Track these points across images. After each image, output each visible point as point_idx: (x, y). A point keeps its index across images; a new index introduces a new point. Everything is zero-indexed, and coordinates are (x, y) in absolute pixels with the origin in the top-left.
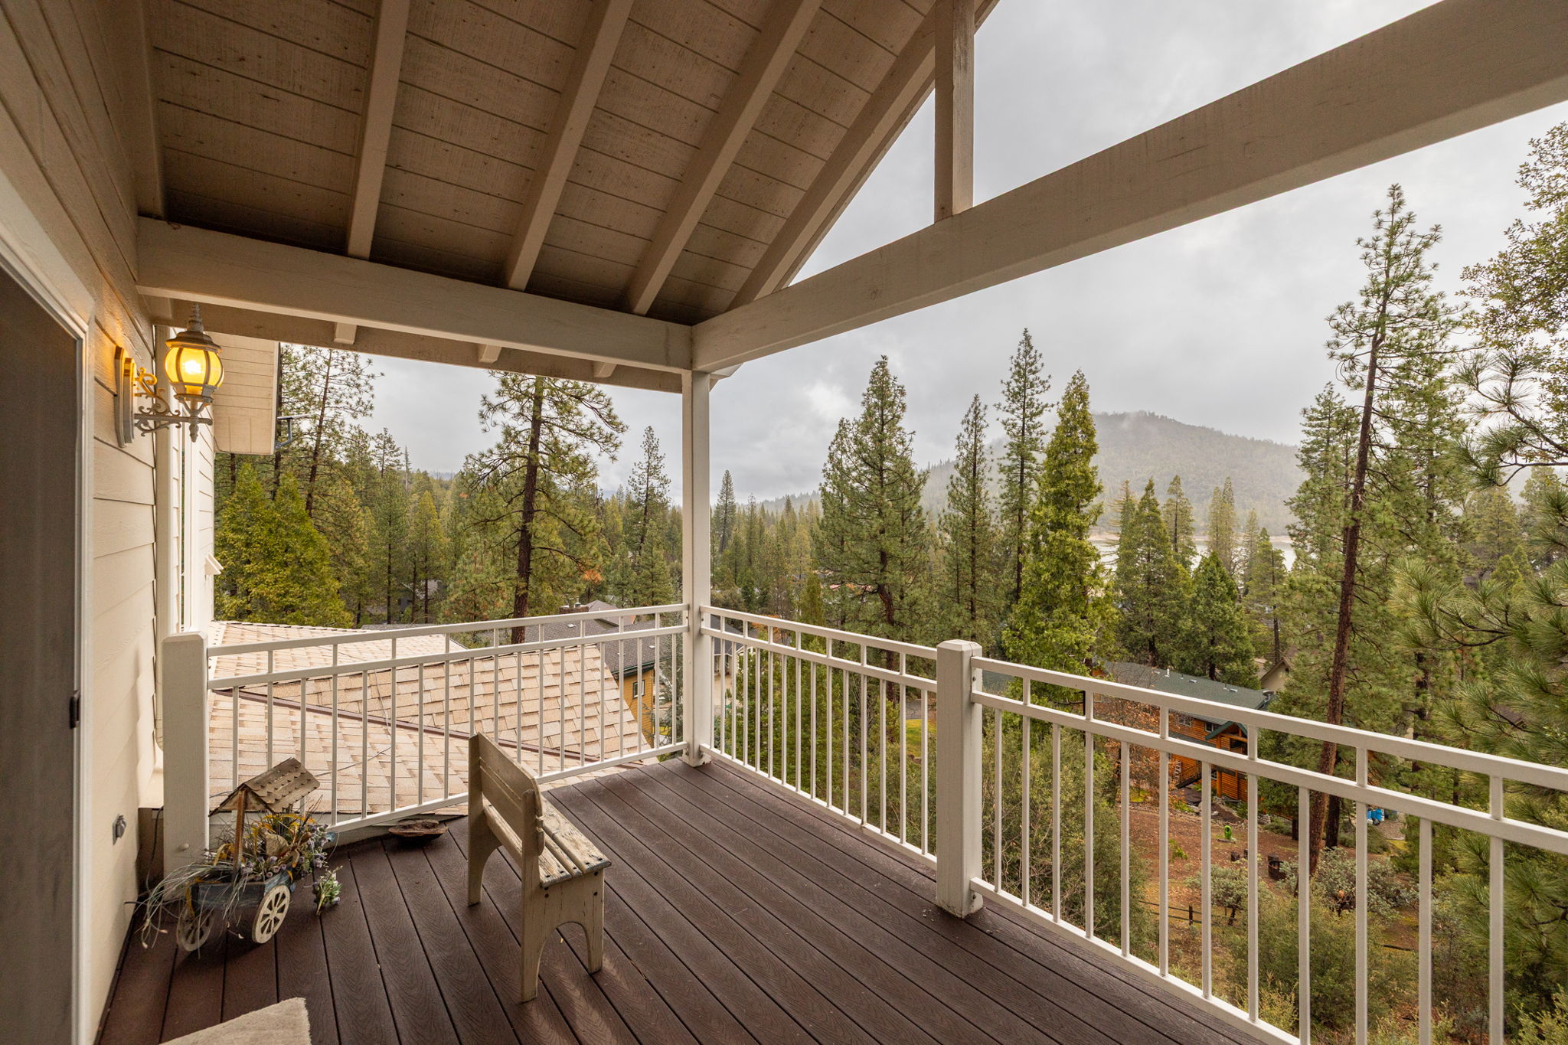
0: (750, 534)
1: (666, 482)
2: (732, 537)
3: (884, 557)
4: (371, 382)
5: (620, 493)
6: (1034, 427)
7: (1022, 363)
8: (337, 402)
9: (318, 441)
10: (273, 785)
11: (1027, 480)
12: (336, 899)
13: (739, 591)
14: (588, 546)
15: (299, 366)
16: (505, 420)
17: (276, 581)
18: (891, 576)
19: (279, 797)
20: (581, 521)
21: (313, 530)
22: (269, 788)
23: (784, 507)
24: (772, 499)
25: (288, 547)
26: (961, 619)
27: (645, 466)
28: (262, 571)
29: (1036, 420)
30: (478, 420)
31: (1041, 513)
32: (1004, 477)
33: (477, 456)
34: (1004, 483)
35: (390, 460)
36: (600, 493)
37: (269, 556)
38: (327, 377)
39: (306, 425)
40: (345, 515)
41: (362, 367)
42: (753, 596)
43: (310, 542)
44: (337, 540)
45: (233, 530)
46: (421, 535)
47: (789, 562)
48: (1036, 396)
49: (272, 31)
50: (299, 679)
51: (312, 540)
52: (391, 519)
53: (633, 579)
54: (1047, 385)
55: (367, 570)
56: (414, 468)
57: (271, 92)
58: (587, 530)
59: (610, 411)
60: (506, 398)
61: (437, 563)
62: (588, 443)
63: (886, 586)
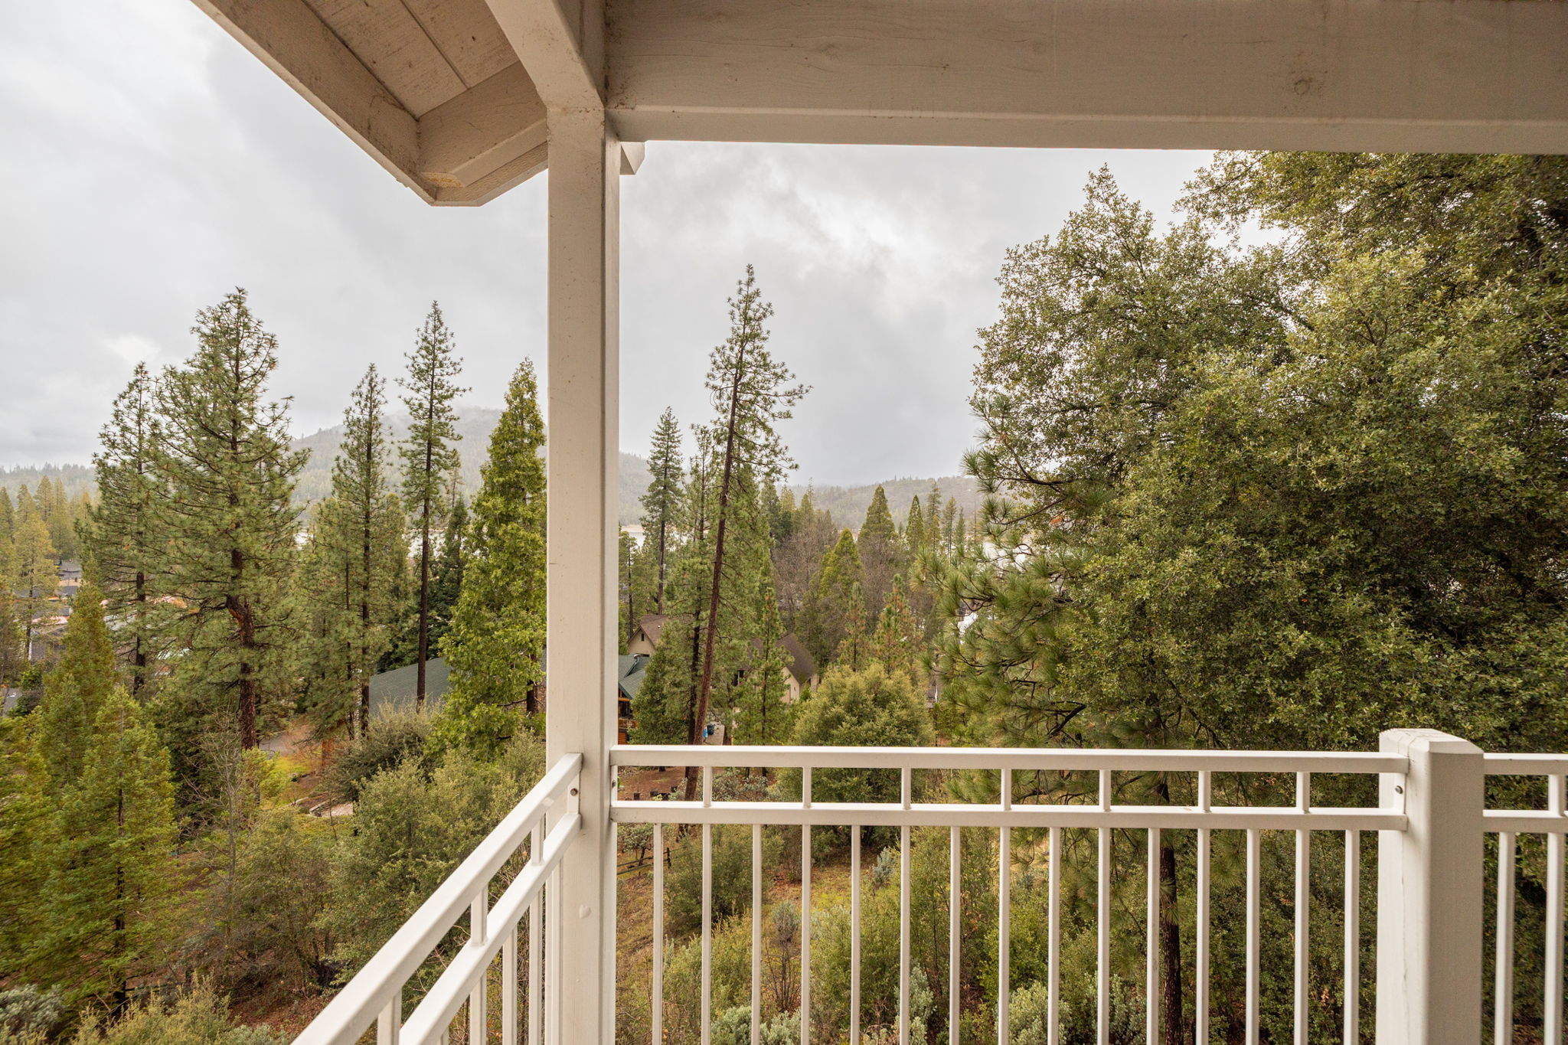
3: (237, 559)
6: (443, 411)
7: (431, 338)
11: (434, 468)
18: (248, 585)
26: (353, 629)
29: (446, 403)
31: (490, 504)
32: (405, 461)
34: (405, 470)
48: (446, 378)
54: (458, 367)
63: (241, 598)
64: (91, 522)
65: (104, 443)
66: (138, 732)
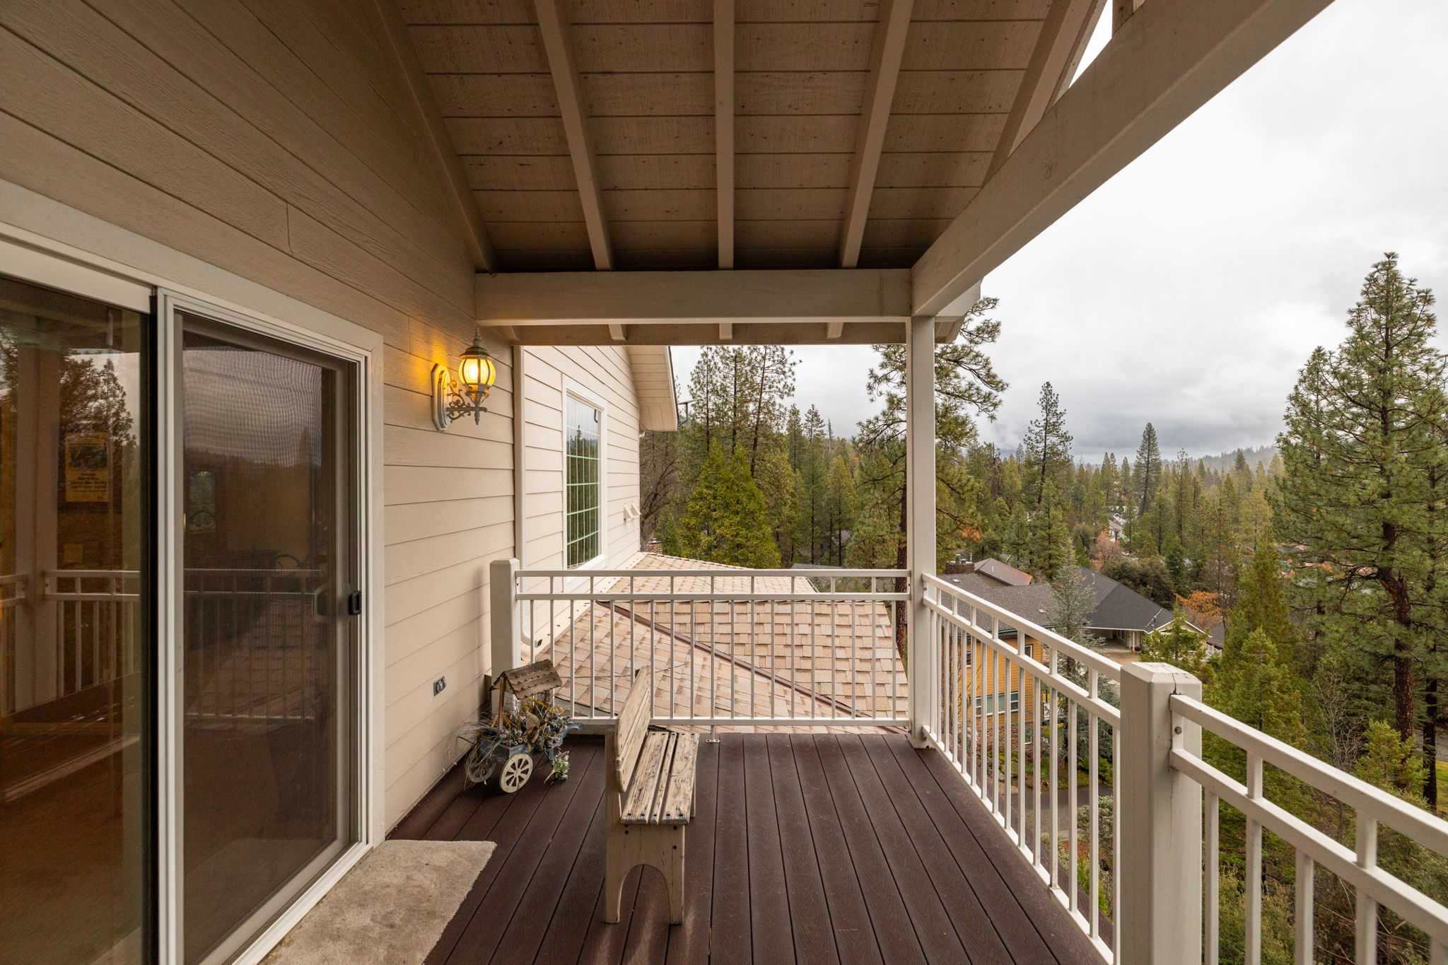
0: (1180, 496)
1: (1067, 439)
2: (1156, 498)
3: (1389, 531)
4: (794, 368)
5: (1019, 452)
8: (770, 387)
9: (758, 419)
10: (525, 678)
12: (565, 776)
13: (1162, 561)
14: (967, 504)
15: (746, 362)
16: (889, 389)
17: (731, 525)
18: (1402, 558)
19: (525, 687)
20: (959, 480)
21: (755, 487)
22: (521, 679)
23: (1234, 464)
24: (1213, 455)
25: (738, 500)
27: (1043, 423)
28: (723, 517)
30: (866, 391)
33: (865, 423)
35: (816, 430)
36: (996, 452)
37: (727, 506)
38: (763, 368)
39: (752, 407)
40: (776, 476)
41: (786, 357)
42: (1182, 567)
43: (752, 497)
44: (771, 495)
45: (707, 487)
46: (835, 493)
47: (1237, 530)
49: (509, 114)
50: (649, 600)
51: (753, 495)
52: (813, 479)
53: (1027, 539)
55: (797, 520)
56: (835, 436)
57: (524, 160)
58: (966, 489)
59: (989, 370)
60: (889, 369)
61: (848, 516)
62: (966, 405)
63: (1395, 570)
64: (1278, 492)
65: (1288, 424)
66: (1272, 670)
